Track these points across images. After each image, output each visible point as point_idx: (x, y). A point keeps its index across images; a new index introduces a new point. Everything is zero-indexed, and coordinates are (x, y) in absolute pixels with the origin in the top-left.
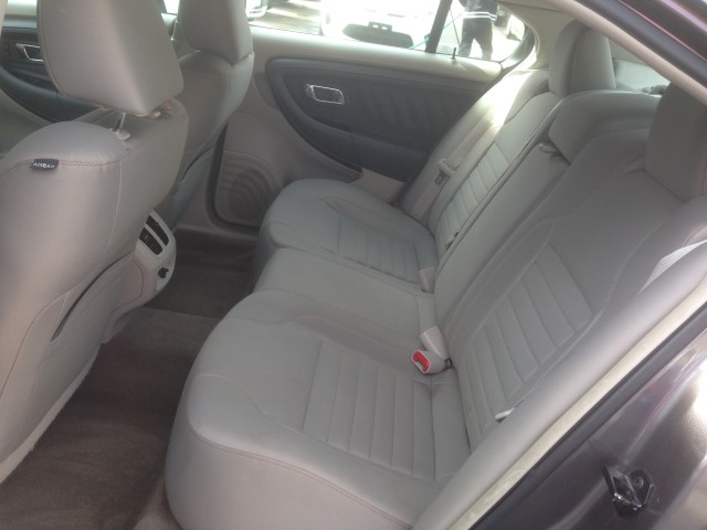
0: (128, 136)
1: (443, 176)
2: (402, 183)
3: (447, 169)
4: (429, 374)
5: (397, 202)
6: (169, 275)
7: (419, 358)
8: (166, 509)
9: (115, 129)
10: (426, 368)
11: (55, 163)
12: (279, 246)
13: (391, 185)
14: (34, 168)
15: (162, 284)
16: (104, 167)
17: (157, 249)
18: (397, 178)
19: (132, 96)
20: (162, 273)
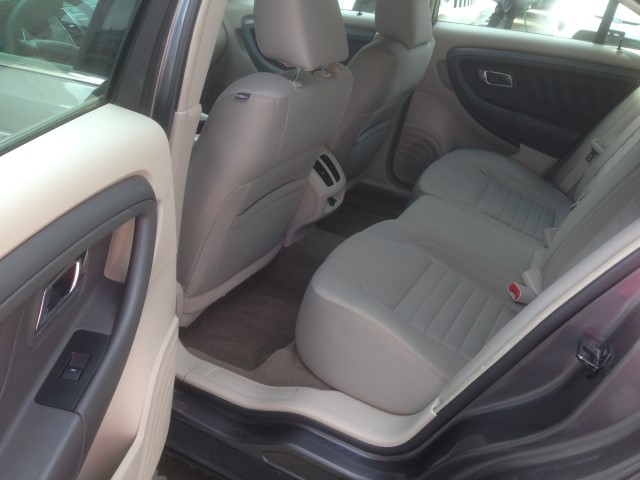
0: (301, 85)
1: (594, 153)
2: (557, 160)
3: (598, 147)
4: (517, 303)
5: (550, 177)
6: (338, 204)
7: (513, 289)
8: (296, 351)
9: (293, 79)
10: (517, 297)
11: (248, 95)
12: (423, 194)
13: (544, 161)
14: (236, 97)
15: (329, 209)
16: (277, 101)
17: (329, 183)
18: (552, 156)
19: (303, 56)
20: (331, 201)
